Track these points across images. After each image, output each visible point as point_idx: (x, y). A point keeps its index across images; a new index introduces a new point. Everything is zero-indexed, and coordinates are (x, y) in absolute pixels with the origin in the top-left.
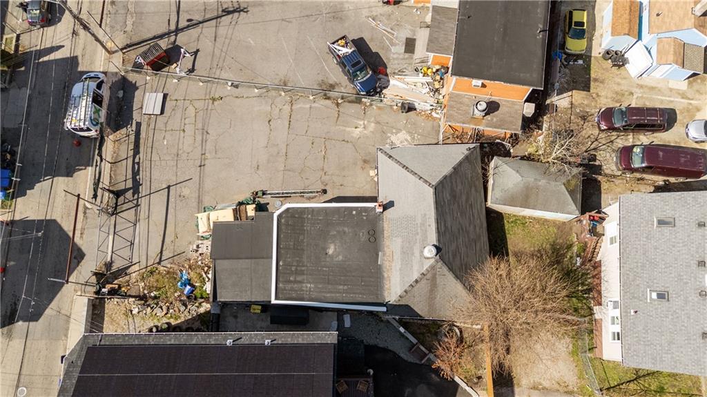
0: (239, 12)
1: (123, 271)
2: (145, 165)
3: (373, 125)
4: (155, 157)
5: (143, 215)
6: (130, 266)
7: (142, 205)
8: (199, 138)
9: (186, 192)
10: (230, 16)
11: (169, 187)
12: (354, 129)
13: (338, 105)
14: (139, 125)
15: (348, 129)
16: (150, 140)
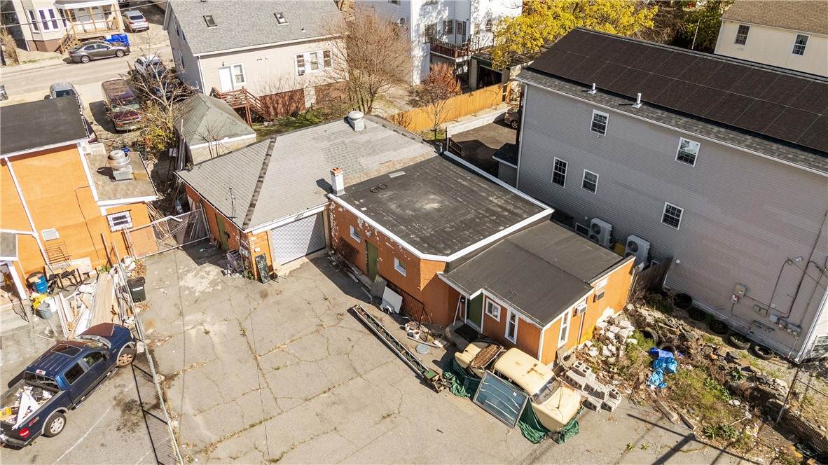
3: (188, 318)
12: (211, 334)
13: (170, 378)
15: (216, 340)
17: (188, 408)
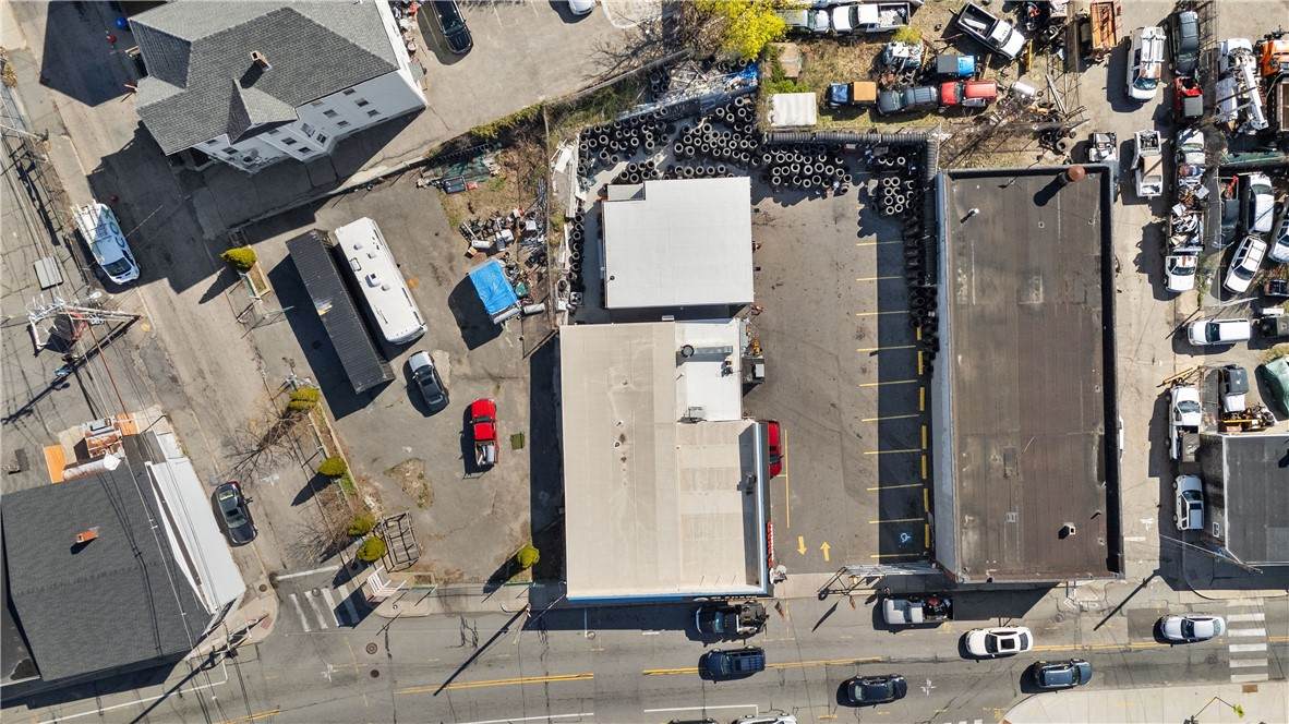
10: (19, 409)
14: (56, 242)
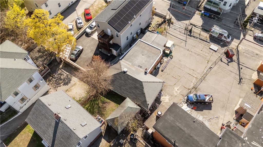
0: (240, 82)
1: (169, 25)
2: (196, 39)
4: (196, 42)
5: (181, 34)
6: (169, 27)
7: (184, 35)
8: (197, 53)
9: (182, 44)
11: (186, 41)
12: (178, 89)
13: (189, 89)
14: (209, 43)
15: (179, 87)
16: (202, 43)
17: (192, 83)
